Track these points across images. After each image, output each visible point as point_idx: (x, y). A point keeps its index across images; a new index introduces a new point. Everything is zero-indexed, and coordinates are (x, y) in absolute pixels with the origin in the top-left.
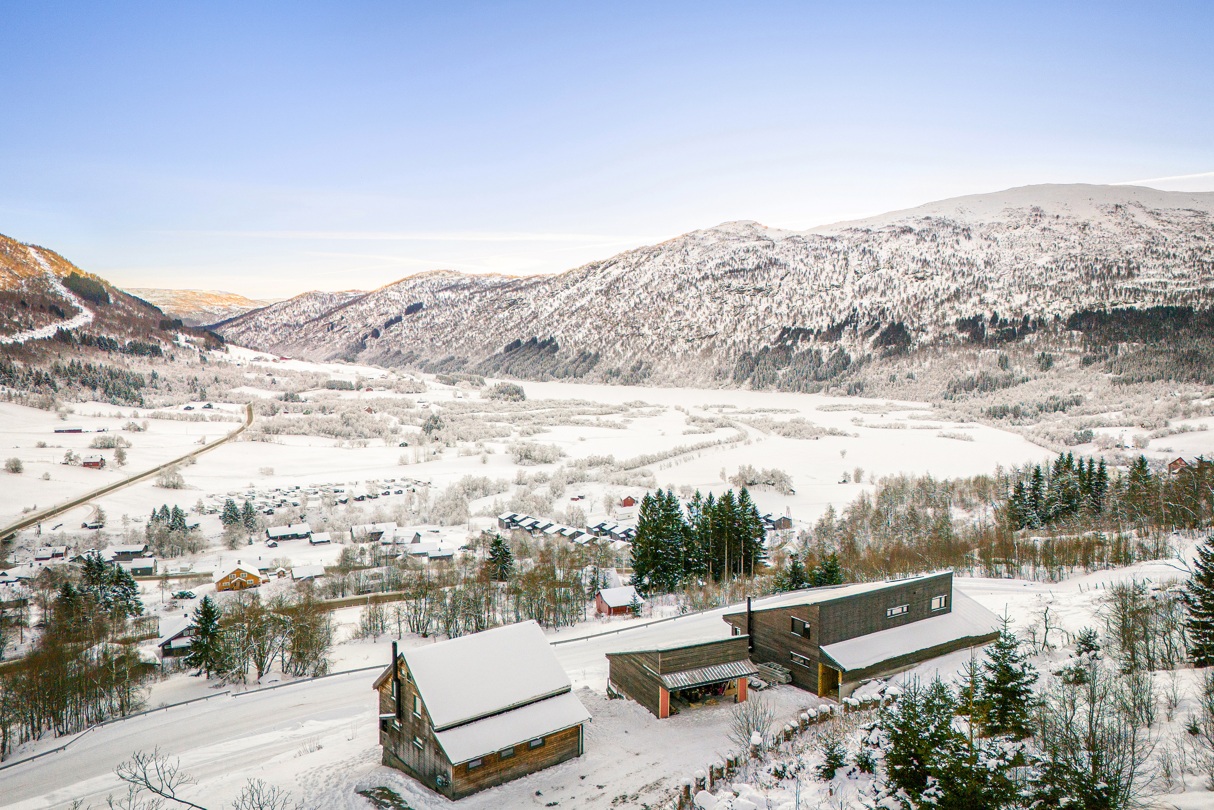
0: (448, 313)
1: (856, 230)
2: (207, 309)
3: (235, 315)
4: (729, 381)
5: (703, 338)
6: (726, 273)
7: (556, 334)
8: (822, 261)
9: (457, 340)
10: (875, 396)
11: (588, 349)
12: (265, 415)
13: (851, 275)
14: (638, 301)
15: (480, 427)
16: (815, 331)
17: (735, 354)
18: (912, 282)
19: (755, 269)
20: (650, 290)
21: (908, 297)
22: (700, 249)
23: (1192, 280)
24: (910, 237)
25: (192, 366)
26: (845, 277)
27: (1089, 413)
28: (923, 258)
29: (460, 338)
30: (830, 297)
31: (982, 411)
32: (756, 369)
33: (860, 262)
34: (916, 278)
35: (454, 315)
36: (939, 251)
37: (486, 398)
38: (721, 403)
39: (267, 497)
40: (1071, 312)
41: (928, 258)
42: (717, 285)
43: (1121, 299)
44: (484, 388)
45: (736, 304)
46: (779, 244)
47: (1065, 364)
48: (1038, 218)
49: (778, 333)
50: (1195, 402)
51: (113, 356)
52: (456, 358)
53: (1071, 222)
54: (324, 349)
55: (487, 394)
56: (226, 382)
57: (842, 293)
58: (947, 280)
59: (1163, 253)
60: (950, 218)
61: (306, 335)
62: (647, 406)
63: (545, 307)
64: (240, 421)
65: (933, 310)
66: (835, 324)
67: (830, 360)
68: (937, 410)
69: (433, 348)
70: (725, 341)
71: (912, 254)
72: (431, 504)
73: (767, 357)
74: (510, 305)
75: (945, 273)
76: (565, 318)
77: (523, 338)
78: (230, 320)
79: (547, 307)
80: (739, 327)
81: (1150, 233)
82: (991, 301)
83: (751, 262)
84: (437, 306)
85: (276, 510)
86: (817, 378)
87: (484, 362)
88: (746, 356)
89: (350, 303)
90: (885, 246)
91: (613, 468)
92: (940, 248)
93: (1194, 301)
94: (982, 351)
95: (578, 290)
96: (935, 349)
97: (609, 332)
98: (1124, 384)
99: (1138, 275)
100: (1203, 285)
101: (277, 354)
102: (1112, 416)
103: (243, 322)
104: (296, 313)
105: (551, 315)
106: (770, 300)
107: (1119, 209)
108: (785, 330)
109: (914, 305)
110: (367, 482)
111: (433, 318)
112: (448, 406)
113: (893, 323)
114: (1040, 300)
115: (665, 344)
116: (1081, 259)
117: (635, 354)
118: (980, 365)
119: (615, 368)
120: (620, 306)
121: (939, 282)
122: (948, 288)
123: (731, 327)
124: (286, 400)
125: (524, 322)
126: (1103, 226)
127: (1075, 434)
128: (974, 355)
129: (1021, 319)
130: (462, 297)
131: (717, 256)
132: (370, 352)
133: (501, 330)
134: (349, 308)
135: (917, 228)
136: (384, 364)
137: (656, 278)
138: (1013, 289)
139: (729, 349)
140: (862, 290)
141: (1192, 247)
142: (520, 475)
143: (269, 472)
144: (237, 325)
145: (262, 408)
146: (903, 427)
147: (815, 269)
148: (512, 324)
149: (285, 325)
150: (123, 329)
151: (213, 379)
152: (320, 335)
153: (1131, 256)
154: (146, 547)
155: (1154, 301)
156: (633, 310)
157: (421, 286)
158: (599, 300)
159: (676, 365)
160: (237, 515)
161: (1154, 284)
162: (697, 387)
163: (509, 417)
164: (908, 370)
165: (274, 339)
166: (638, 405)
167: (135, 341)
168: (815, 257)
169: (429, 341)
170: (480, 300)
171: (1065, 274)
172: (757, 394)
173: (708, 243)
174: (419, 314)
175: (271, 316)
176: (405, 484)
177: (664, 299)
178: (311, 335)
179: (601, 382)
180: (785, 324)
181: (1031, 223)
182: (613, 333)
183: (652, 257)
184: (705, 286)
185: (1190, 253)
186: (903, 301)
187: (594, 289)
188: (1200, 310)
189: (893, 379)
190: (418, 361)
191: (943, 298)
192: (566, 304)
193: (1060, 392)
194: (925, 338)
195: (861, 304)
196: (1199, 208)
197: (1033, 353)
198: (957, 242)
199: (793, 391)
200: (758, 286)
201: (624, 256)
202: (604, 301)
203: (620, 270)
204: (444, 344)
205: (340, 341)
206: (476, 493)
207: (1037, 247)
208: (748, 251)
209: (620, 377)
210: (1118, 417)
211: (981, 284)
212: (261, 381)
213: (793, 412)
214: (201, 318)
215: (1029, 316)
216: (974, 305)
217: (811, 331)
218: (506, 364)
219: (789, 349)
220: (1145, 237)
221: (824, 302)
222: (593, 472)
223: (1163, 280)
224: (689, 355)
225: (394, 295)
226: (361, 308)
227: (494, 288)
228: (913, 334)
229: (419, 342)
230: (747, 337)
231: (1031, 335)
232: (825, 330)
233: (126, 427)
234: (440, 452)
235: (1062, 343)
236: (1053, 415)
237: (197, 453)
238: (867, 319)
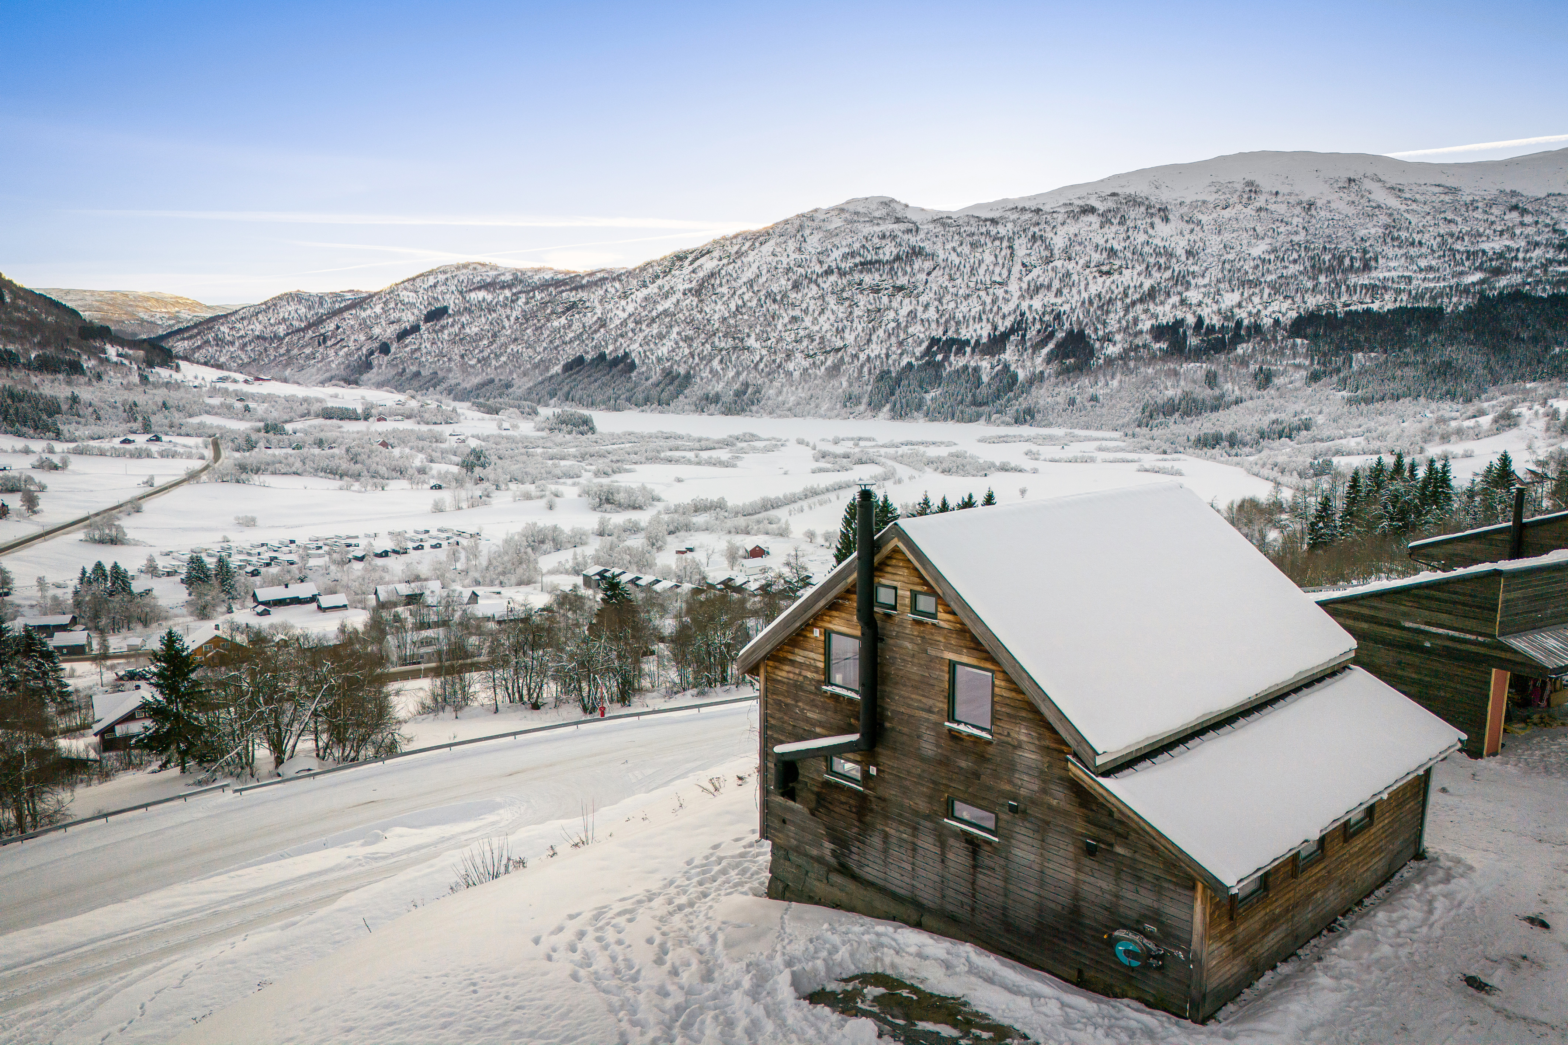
0: (483, 320)
1: (1024, 210)
2: (146, 317)
3: (185, 325)
4: (862, 407)
5: (829, 352)
6: (856, 265)
7: (632, 347)
8: (981, 250)
9: (497, 357)
10: (1050, 425)
11: (675, 367)
12: (238, 451)
13: (1017, 268)
14: (740, 303)
15: (539, 466)
16: (973, 342)
17: (870, 373)
18: (1095, 277)
19: (894, 261)
20: (756, 289)
21: (1090, 298)
22: (821, 235)
23: (1441, 273)
24: (1093, 218)
25: (128, 387)
26: (1010, 271)
27: (1321, 440)
28: (1109, 245)
29: (501, 354)
30: (991, 297)
31: (1188, 440)
32: (897, 392)
33: (1028, 252)
34: (1100, 272)
35: (491, 323)
36: (1128, 237)
37: (543, 430)
38: (856, 435)
39: (249, 554)
40: (1294, 315)
41: (1116, 247)
42: (845, 281)
43: (1355, 298)
44: (537, 419)
45: (870, 307)
46: (924, 228)
47: (1287, 380)
48: (1253, 195)
49: (925, 345)
50: (1454, 424)
51: (14, 373)
52: (497, 380)
53: (1293, 199)
54: (314, 370)
55: (543, 425)
56: (178, 409)
57: (1006, 292)
58: (1139, 274)
59: (1407, 239)
60: (1142, 195)
61: (288, 351)
62: (759, 439)
63: (615, 311)
64: (202, 458)
65: (1122, 314)
66: (997, 333)
67: (992, 379)
68: (1130, 440)
69: (464, 367)
70: (856, 356)
71: (1094, 241)
72: (483, 561)
73: (911, 377)
74: (568, 309)
75: (1137, 265)
76: (644, 327)
77: (587, 353)
78: (180, 331)
79: (618, 312)
80: (874, 338)
81: (1391, 215)
82: (1194, 301)
83: (889, 251)
84: (468, 310)
85: (263, 570)
86: (975, 403)
87: (535, 386)
88: (884, 375)
89: (348, 308)
90: (1062, 231)
91: (726, 514)
92: (1130, 233)
93: (1446, 300)
94: (1184, 365)
95: (660, 288)
96: (1125, 364)
97: (703, 344)
98: (1363, 404)
99: (1376, 268)
100: (1455, 280)
101: (250, 374)
102: (1352, 443)
103: (198, 334)
104: (272, 321)
105: (624, 323)
106: (914, 302)
107: (1353, 184)
108: (934, 341)
109: (1098, 307)
110: (390, 533)
111: (463, 326)
112: (492, 440)
113: (1072, 331)
114: (1256, 300)
115: (778, 361)
116: (1306, 248)
117: (738, 374)
118: (1182, 383)
119: (713, 392)
120: (716, 310)
121: (1130, 278)
122: (1141, 285)
123: (864, 337)
124: (267, 432)
125: (588, 332)
126: (1333, 206)
127: (1311, 464)
128: (1175, 370)
129: (1232, 324)
130: (501, 298)
131: (844, 243)
132: (378, 374)
133: (557, 342)
134: (346, 315)
135: (1101, 207)
136: (399, 388)
137: (764, 272)
138: (1222, 286)
139: (862, 366)
140: (1032, 288)
141: (1442, 232)
142: (602, 523)
143: (249, 522)
144: (190, 338)
145: (233, 441)
146: (1092, 460)
147: (972, 261)
148: (571, 335)
149: (258, 337)
150: (25, 337)
151: (160, 404)
152: (308, 351)
153: (1368, 244)
154: (74, 618)
155: (1396, 300)
156: (735, 316)
157: (445, 284)
158: (688, 302)
159: (794, 388)
160: (207, 577)
161: (1396, 280)
162: (821, 416)
163: (577, 454)
164: (1091, 391)
165: (243, 356)
166: (747, 438)
167: (44, 354)
168: (972, 244)
169: (458, 358)
170: (527, 303)
171: (1286, 267)
172: (899, 425)
173: (832, 227)
174: (443, 322)
175: (238, 325)
176: (445, 535)
177: (775, 301)
178: (295, 351)
179: (696, 411)
180: (934, 334)
181: (1244, 201)
182: (708, 346)
183: (757, 244)
184: (828, 283)
185: (1439, 239)
186: (1083, 303)
187: (681, 287)
188: (1452, 311)
189: (1072, 402)
190: (444, 385)
191: (1134, 298)
192: (644, 307)
193: (1283, 415)
194: (1112, 350)
195: (1030, 307)
196: (1451, 182)
197: (1248, 367)
198: (1152, 225)
199: (945, 419)
200: (899, 283)
201: (721, 243)
202: (694, 304)
203: (715, 262)
204: (479, 361)
205: (336, 359)
206: (544, 547)
207: (1251, 233)
208: (884, 237)
209: (720, 404)
210: (1358, 444)
211: (1182, 280)
212: (230, 407)
213: (949, 444)
214: (138, 329)
215: (1242, 320)
216: (1174, 306)
217: (967, 342)
218: (566, 389)
219: (940, 365)
220: (1384, 219)
221: (984, 304)
222: (700, 519)
223: (1406, 274)
224: (810, 375)
225: (407, 296)
226: (364, 315)
227: (545, 286)
228: (1097, 345)
229: (446, 359)
230: (884, 351)
231: (1244, 345)
232: (984, 340)
233: (37, 464)
234: (488, 496)
235: (1283, 355)
236: (1277, 443)
237: (143, 497)
238: (1038, 326)
